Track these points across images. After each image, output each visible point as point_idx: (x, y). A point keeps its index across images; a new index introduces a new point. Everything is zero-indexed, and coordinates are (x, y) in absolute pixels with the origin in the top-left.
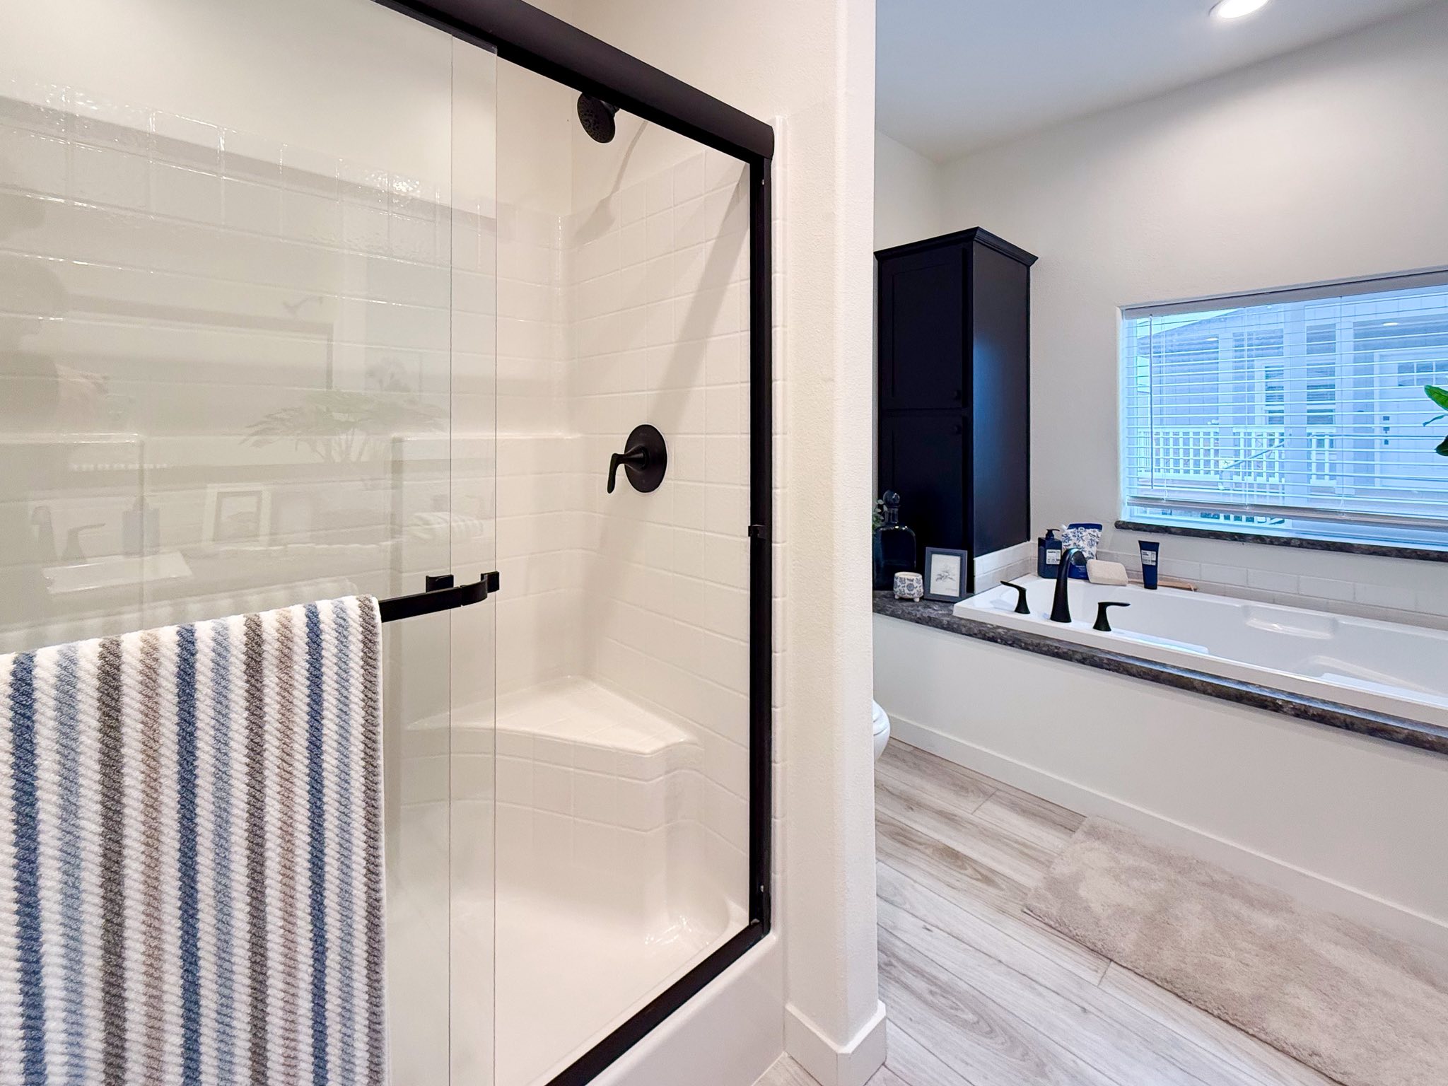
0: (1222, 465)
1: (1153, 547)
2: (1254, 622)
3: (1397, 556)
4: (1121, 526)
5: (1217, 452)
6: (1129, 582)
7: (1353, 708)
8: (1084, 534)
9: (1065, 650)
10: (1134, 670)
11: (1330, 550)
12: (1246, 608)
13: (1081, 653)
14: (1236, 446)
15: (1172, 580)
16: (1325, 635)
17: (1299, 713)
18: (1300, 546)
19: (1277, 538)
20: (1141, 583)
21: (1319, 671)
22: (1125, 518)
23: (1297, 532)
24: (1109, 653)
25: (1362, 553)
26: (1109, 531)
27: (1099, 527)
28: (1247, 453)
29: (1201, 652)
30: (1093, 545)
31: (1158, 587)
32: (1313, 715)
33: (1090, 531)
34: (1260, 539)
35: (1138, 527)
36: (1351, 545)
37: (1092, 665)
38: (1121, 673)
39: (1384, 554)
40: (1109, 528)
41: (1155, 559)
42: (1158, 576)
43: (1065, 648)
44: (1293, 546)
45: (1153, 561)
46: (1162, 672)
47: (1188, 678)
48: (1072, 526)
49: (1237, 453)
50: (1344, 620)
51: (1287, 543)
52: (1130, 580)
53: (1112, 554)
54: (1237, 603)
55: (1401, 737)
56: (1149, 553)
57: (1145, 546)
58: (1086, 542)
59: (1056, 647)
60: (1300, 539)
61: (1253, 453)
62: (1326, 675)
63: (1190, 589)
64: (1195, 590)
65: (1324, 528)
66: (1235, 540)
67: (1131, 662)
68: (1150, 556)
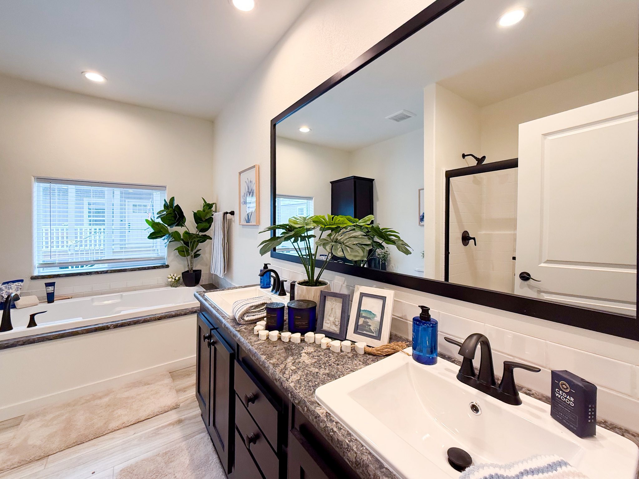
0: (70, 243)
1: (53, 284)
2: (96, 304)
3: (138, 270)
4: (34, 278)
5: (67, 237)
6: (40, 303)
7: (130, 319)
8: (12, 286)
9: (12, 343)
10: (52, 338)
11: (120, 272)
12: (92, 299)
13: (22, 341)
14: (76, 234)
15: (62, 297)
16: (118, 300)
17: (115, 327)
18: (111, 272)
19: (103, 271)
20: (46, 302)
21: (120, 312)
22: (36, 274)
23: (109, 268)
24: (37, 335)
25: (129, 271)
26: (27, 282)
27: (22, 281)
28: (81, 237)
29: (80, 319)
30: (18, 290)
31: (55, 301)
32: (119, 325)
33: (16, 283)
34: (97, 273)
35: (43, 277)
36: (126, 269)
37: (29, 344)
38: (45, 341)
39: (135, 270)
40: (27, 281)
41: (53, 290)
42: (55, 296)
43: (12, 342)
44: (109, 273)
45: (52, 291)
46: (65, 333)
47: (76, 331)
48: (4, 283)
49: (76, 237)
50: (124, 294)
51: (106, 272)
52: (40, 302)
53: (29, 292)
54: (89, 298)
55: (142, 321)
56: (50, 287)
57: (48, 285)
58: (14, 290)
59: (6, 344)
60: (111, 270)
61: (83, 237)
62: (122, 312)
63: (69, 298)
64: (71, 298)
65: (115, 265)
66: (88, 275)
67: (49, 335)
68: (51, 289)
